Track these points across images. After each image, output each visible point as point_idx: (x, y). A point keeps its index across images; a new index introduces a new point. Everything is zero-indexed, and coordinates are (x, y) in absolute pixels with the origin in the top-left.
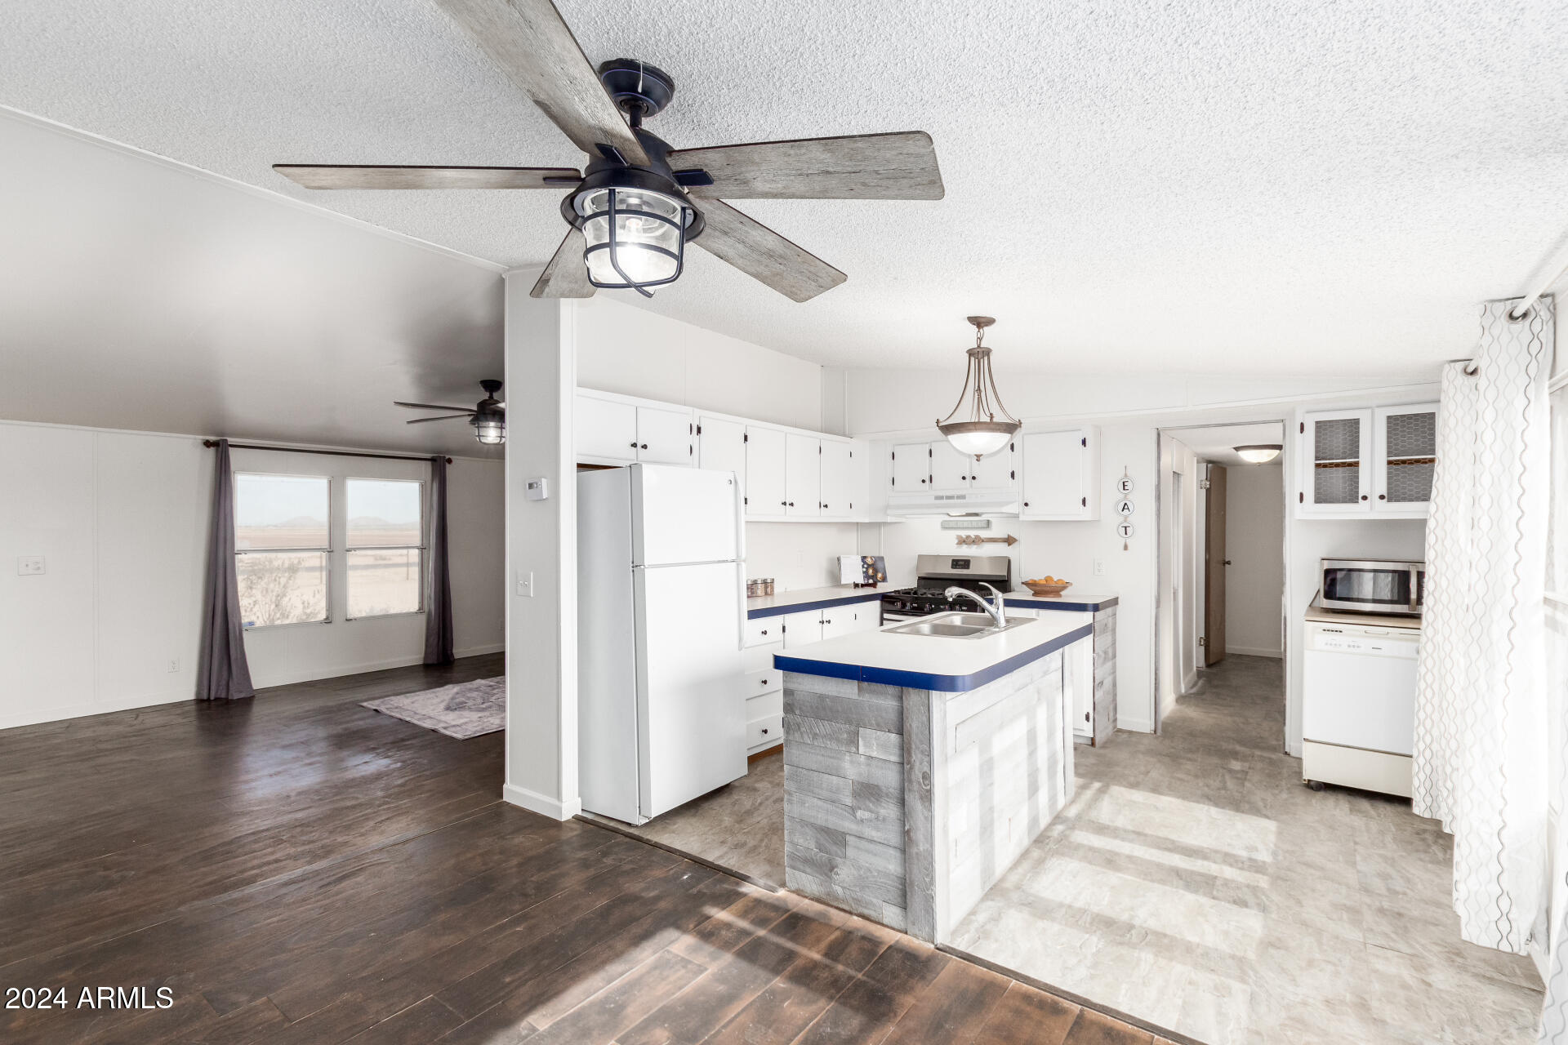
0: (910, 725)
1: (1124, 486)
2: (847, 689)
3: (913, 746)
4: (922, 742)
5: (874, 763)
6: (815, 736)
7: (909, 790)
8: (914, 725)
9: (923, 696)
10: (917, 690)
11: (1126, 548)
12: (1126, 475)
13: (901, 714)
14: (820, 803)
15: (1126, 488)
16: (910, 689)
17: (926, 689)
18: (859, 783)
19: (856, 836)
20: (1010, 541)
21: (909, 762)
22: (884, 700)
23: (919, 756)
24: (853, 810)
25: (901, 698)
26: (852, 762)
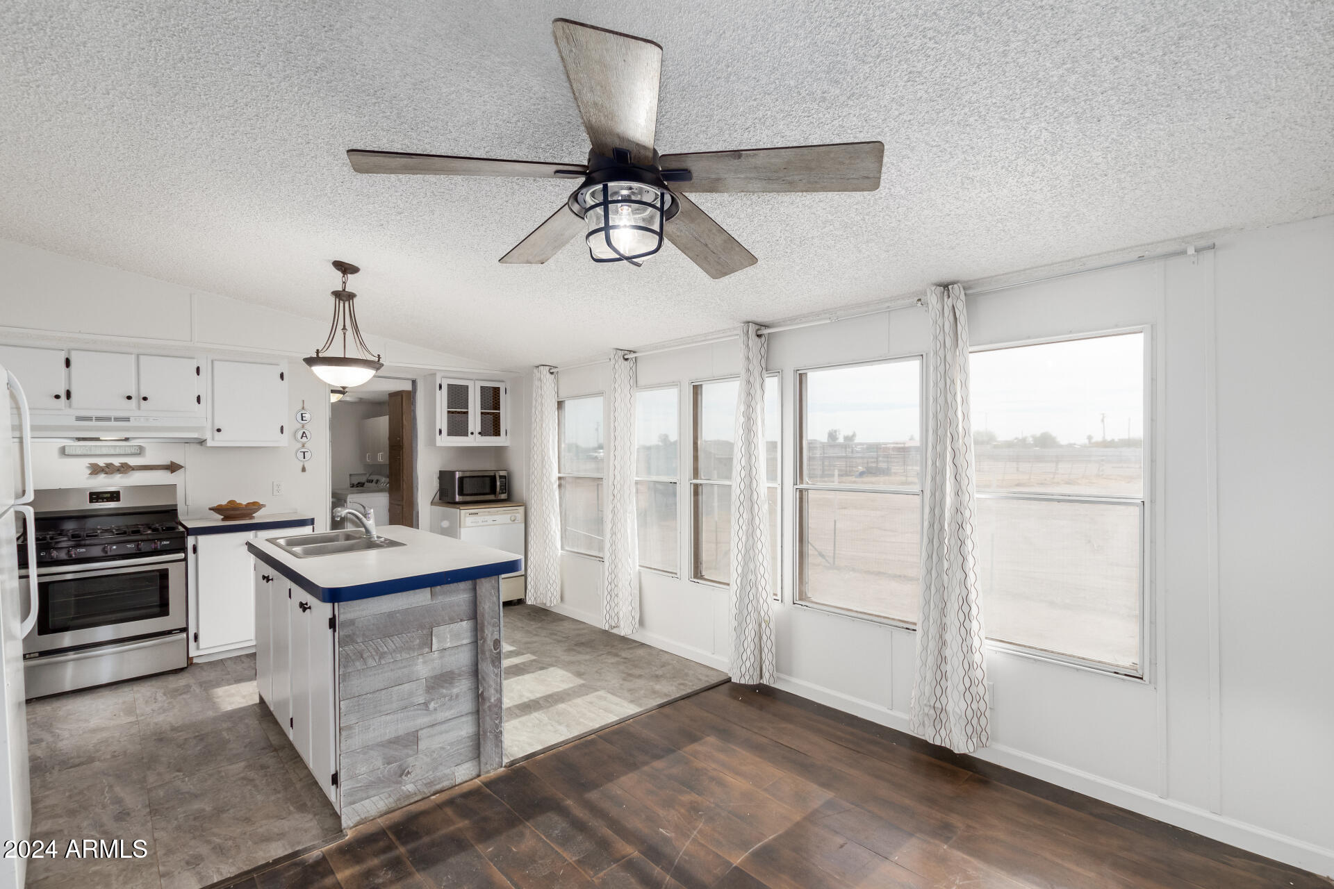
0: (483, 608)
1: (302, 417)
2: (421, 598)
3: (486, 624)
4: (492, 618)
5: (447, 653)
6: (382, 655)
7: (482, 660)
8: (486, 607)
9: (493, 582)
10: (488, 579)
11: (304, 470)
12: (303, 408)
13: (475, 603)
14: (388, 717)
15: (304, 419)
16: (483, 580)
17: (496, 575)
18: (432, 677)
19: (428, 727)
20: (173, 468)
21: (482, 638)
22: (458, 596)
23: (491, 629)
24: (426, 704)
25: (475, 589)
26: (424, 662)
